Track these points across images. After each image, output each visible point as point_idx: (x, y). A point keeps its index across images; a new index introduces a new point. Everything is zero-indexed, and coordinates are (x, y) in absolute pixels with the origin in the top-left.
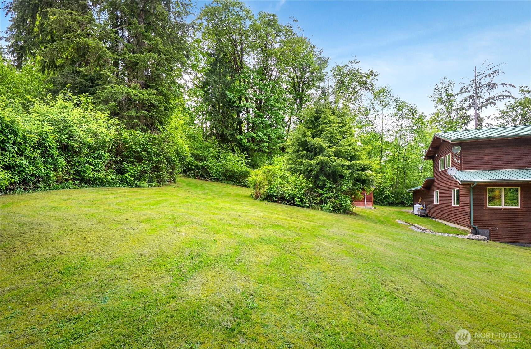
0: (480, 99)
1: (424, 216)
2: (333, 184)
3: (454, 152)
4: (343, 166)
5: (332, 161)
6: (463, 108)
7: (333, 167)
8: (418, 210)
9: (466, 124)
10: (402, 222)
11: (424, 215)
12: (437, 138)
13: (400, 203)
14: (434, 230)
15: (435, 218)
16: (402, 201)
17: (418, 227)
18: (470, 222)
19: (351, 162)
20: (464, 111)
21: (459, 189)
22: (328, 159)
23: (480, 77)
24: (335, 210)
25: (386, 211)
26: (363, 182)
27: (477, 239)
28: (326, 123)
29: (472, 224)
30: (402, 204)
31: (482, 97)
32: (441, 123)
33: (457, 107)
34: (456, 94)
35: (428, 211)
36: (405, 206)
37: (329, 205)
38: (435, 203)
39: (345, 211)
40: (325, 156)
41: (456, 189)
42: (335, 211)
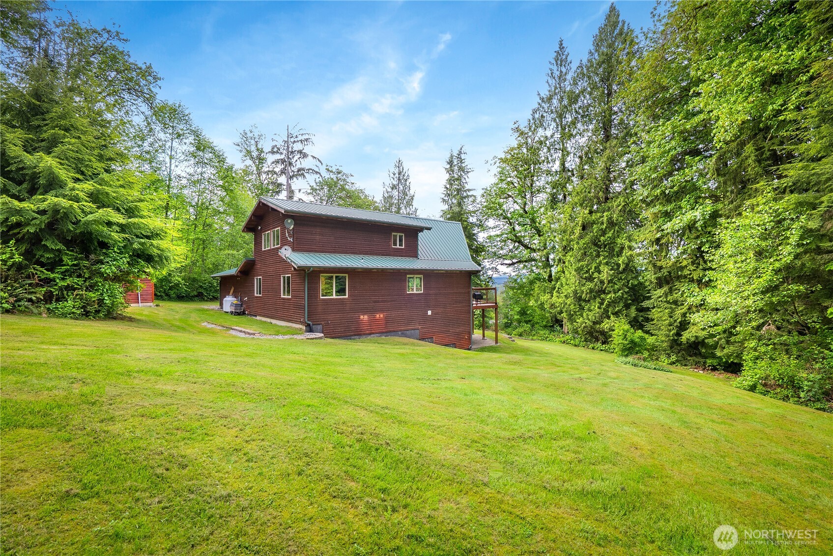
0: (292, 167)
1: (238, 314)
2: (81, 259)
3: (287, 226)
4: (109, 224)
5: (83, 211)
6: (275, 173)
7: (84, 224)
8: (231, 305)
9: (278, 193)
10: (213, 326)
11: (239, 312)
12: (263, 204)
13: (196, 296)
14: (264, 332)
15: (256, 316)
16: (200, 292)
17: (241, 331)
18: (304, 318)
19: (129, 220)
20: (275, 176)
21: (290, 275)
22: (75, 205)
23: (292, 140)
24: (86, 313)
25: (178, 309)
26: (149, 259)
27: (316, 338)
28: (67, 130)
29: (306, 320)
30: (200, 297)
31: (294, 165)
32: (249, 185)
33: (267, 169)
34: (268, 151)
35: (244, 306)
36: (204, 300)
37: (70, 303)
38: (256, 295)
39: (111, 315)
40: (64, 196)
41: (286, 275)
42: (87, 316)
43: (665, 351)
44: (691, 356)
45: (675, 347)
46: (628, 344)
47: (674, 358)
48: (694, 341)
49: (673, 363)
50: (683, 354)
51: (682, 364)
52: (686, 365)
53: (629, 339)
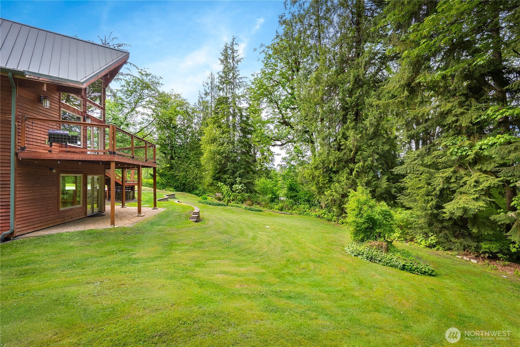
43: (421, 228)
44: (456, 237)
45: (435, 224)
46: (364, 223)
47: (433, 239)
48: (461, 217)
49: (431, 246)
50: (446, 234)
51: (444, 247)
52: (449, 249)
53: (365, 215)
